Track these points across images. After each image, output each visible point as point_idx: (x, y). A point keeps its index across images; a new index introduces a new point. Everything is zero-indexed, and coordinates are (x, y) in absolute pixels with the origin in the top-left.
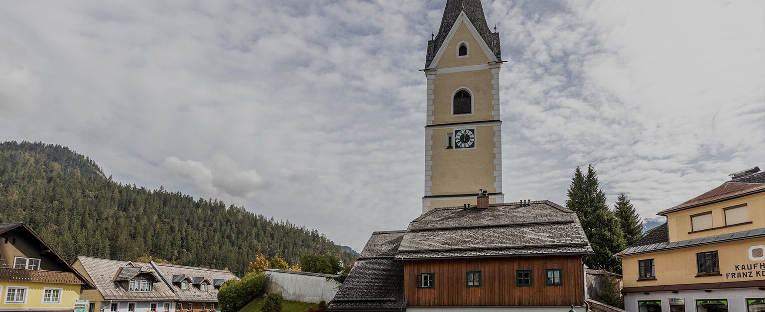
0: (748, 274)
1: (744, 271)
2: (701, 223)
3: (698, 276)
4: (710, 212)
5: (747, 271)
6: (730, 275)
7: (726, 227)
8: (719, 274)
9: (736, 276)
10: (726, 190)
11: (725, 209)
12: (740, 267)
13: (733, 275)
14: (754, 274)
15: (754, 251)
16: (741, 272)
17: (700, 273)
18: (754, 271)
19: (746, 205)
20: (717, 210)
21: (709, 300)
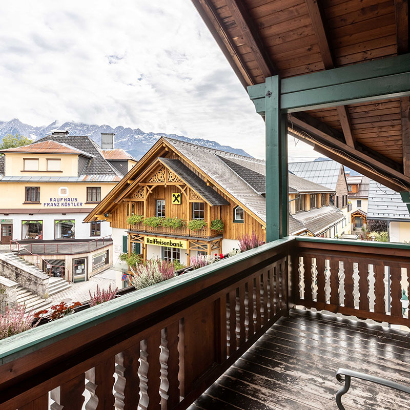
0: (57, 204)
1: (55, 202)
2: (30, 165)
3: (25, 203)
4: (38, 159)
5: (57, 202)
6: (46, 204)
7: (47, 172)
8: (39, 203)
9: (50, 205)
10: (49, 146)
11: (47, 159)
12: (53, 200)
13: (48, 204)
14: (60, 204)
15: (62, 189)
16: (53, 202)
17: (27, 202)
18: (60, 203)
19: (60, 159)
20: (43, 159)
21: (31, 221)
